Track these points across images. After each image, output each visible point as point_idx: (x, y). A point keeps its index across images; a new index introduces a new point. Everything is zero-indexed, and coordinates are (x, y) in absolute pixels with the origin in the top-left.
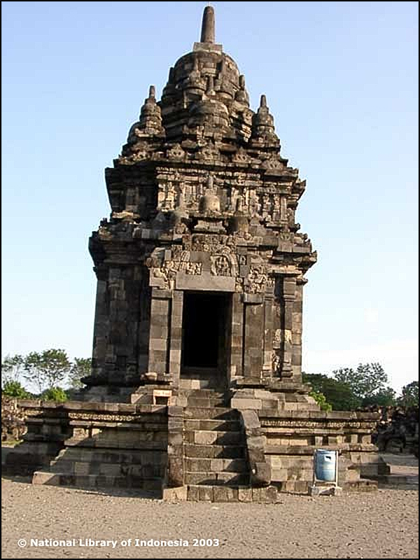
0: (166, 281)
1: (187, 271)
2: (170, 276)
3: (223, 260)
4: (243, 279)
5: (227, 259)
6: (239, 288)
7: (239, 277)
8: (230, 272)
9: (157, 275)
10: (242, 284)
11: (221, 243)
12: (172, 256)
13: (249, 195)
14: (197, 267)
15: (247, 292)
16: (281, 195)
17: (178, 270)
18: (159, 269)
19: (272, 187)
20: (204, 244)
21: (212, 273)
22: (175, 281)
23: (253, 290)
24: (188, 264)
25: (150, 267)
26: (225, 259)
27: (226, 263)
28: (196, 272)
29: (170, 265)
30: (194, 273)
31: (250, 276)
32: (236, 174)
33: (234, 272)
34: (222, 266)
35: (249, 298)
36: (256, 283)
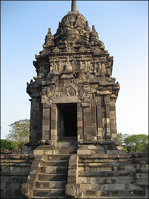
0: (48, 101)
1: (57, 95)
2: (50, 98)
3: (72, 89)
4: (81, 96)
6: (80, 101)
7: (79, 96)
8: (75, 94)
9: (44, 98)
10: (81, 99)
11: (71, 82)
12: (51, 90)
14: (61, 93)
15: (83, 102)
16: (102, 63)
17: (53, 95)
18: (45, 96)
20: (64, 83)
21: (68, 95)
22: (52, 100)
23: (85, 101)
24: (58, 92)
25: (42, 95)
26: (73, 89)
27: (73, 90)
28: (61, 96)
29: (50, 94)
30: (60, 96)
31: (84, 95)
32: (81, 56)
33: (77, 94)
34: (72, 92)
35: (84, 104)
36: (87, 98)
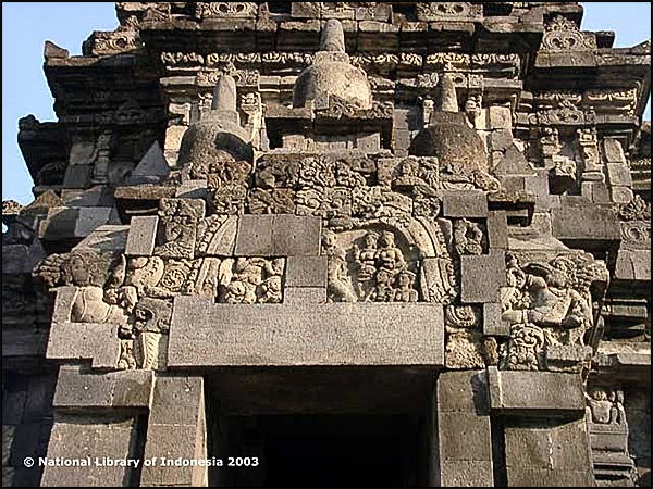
0: (122, 336)
1: (220, 288)
2: (140, 317)
3: (382, 244)
4: (478, 308)
5: (399, 238)
6: (463, 349)
7: (457, 302)
8: (417, 287)
9: (85, 311)
10: (477, 333)
11: (373, 180)
12: (161, 240)
13: (488, 120)
14: (266, 274)
15: (504, 364)
16: (604, 131)
17: (183, 291)
18: (99, 292)
19: (567, 109)
20: (298, 187)
21: (335, 294)
22: (165, 332)
23: (529, 353)
24: (229, 263)
25: (61, 283)
26: (390, 237)
28: (261, 293)
29: (150, 274)
30: (251, 296)
31: (509, 294)
33: (436, 281)
34: (379, 263)
35: (515, 388)
36: (541, 325)
